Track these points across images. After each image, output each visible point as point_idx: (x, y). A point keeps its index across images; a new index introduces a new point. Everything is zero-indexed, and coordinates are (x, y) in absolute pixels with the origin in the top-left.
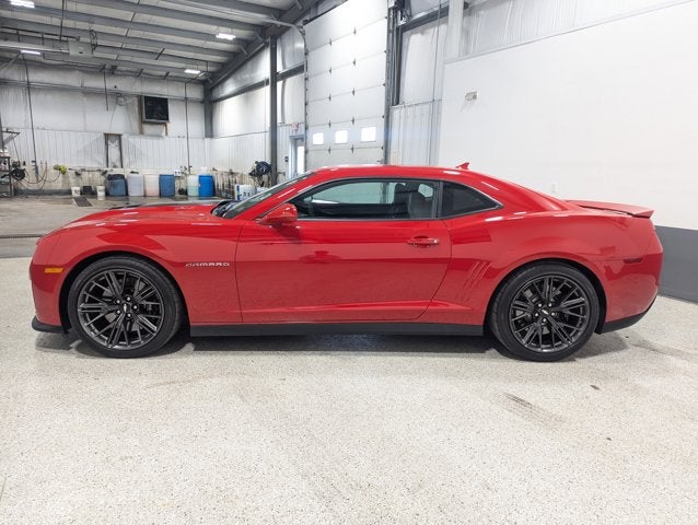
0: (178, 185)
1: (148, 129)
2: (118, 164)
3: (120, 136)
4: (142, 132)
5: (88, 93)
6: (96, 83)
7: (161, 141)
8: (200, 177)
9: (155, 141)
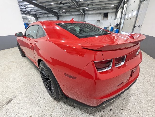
0: (107, 29)
1: (104, 19)
2: (98, 26)
3: (99, 21)
4: (103, 20)
5: (96, 14)
6: (97, 12)
7: (106, 21)
8: (111, 27)
9: (105, 21)
